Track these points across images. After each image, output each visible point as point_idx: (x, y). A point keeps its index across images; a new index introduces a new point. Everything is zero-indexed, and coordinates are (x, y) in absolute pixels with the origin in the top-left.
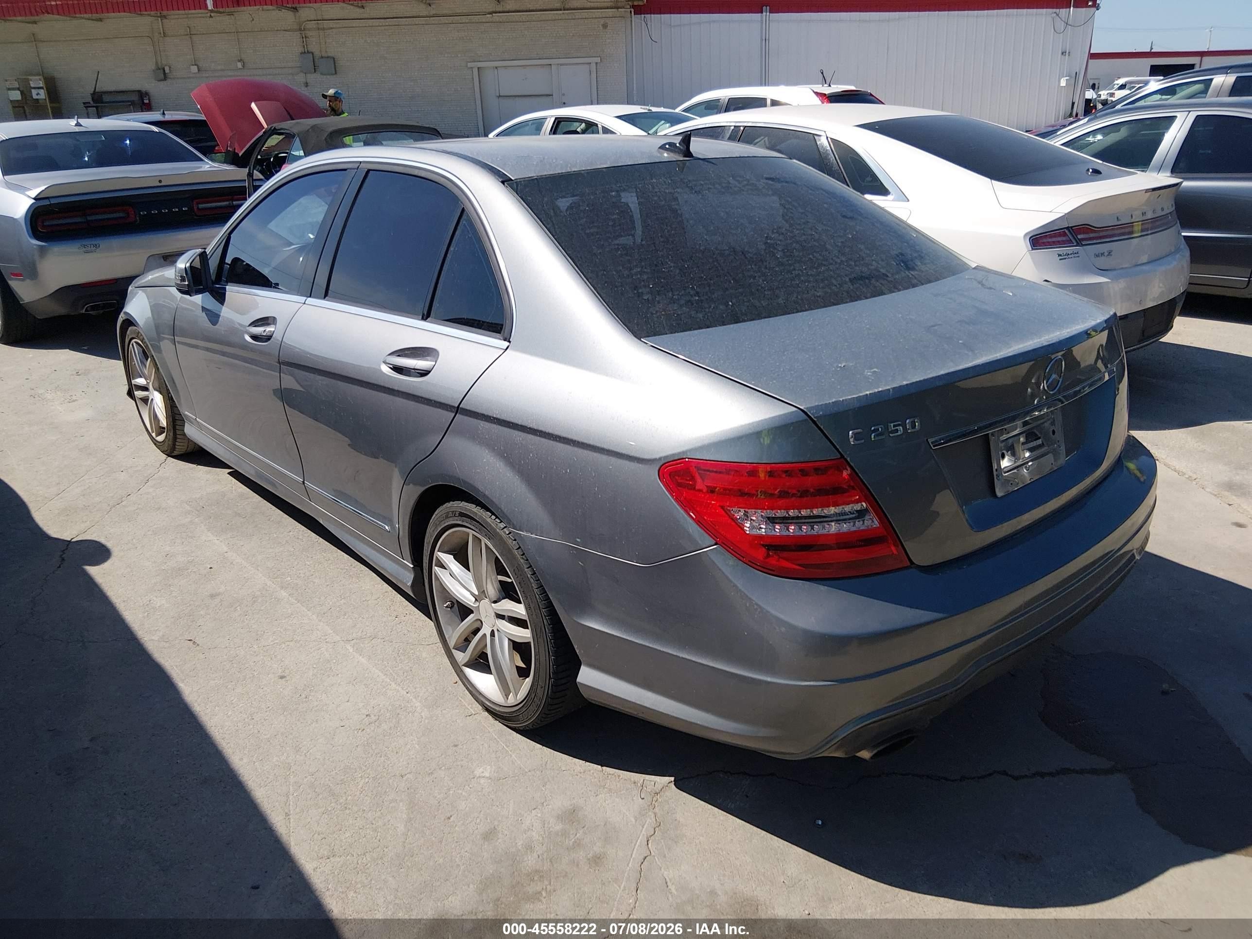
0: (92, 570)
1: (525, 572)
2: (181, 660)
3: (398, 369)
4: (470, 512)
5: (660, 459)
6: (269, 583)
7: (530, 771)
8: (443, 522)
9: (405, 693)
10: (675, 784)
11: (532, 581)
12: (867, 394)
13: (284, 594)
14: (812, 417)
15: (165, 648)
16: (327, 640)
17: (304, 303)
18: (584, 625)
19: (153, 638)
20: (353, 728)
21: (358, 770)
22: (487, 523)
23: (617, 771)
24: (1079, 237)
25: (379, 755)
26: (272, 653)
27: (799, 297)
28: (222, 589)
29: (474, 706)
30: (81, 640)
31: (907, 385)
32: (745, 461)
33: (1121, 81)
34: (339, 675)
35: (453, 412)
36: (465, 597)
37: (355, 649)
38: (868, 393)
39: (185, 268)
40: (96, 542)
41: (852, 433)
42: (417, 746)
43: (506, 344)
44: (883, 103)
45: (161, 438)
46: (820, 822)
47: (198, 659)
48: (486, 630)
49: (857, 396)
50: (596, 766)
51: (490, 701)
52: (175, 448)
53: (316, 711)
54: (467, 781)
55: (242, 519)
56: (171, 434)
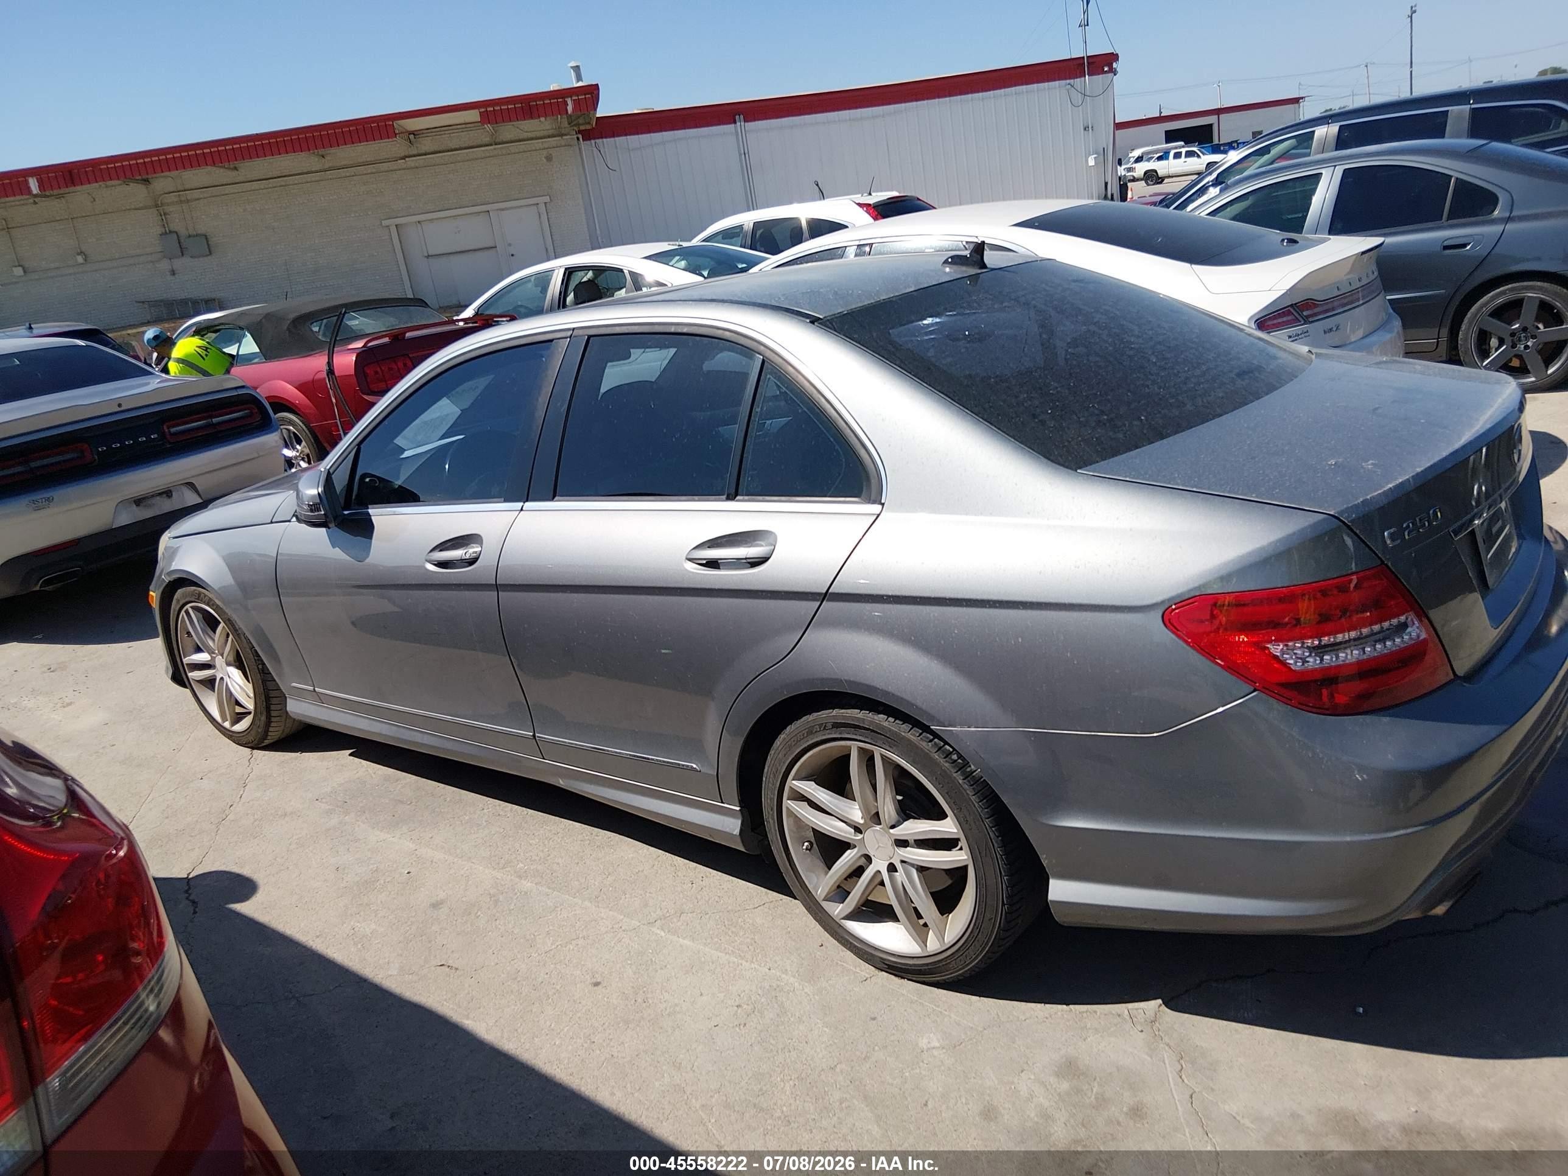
0: (244, 908)
1: (955, 778)
2: (446, 991)
3: (713, 564)
4: (853, 720)
5: (1163, 602)
6: (499, 875)
7: (985, 1029)
8: (805, 739)
9: (767, 970)
10: (1166, 1006)
11: (966, 787)
12: (1391, 488)
13: (527, 885)
14: (1346, 522)
15: (415, 982)
16: (623, 928)
17: (522, 510)
18: (1058, 826)
19: (390, 973)
20: (731, 1025)
21: (772, 1073)
22: (883, 728)
23: (1089, 1006)
24: (1305, 313)
25: (786, 1050)
26: (562, 958)
27: (1205, 401)
28: (442, 895)
29: (863, 968)
30: (291, 996)
31: (1422, 471)
32: (1279, 586)
33: (1137, 153)
34: (668, 966)
35: (818, 600)
36: (841, 830)
37: (666, 931)
38: (1390, 486)
39: (319, 494)
40: (225, 872)
41: (1388, 534)
42: (825, 1029)
43: (876, 508)
44: (934, 208)
45: (242, 726)
46: (1361, 1010)
47: (470, 986)
48: (879, 865)
49: (1382, 491)
50: (1060, 1007)
51: (893, 955)
52: (267, 735)
53: (669, 1015)
54: (917, 1057)
55: (409, 807)
56: (263, 718)
